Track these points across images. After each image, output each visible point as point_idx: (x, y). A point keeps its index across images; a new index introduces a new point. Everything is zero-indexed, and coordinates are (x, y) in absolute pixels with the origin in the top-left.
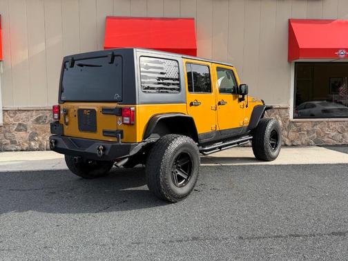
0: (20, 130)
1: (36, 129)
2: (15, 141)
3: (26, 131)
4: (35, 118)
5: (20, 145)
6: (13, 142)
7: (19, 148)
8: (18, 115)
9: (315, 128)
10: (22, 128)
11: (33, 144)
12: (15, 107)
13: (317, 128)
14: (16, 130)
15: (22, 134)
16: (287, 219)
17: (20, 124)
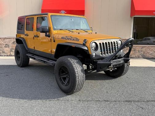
0: (6, 47)
1: (13, 47)
2: (4, 52)
3: (9, 47)
4: (12, 42)
5: (6, 54)
6: (3, 52)
7: (6, 55)
8: (5, 40)
9: (142, 49)
10: (7, 46)
11: (12, 53)
12: (4, 37)
13: (144, 49)
14: (4, 47)
15: (7, 49)
16: (107, 92)
17: (6, 44)
